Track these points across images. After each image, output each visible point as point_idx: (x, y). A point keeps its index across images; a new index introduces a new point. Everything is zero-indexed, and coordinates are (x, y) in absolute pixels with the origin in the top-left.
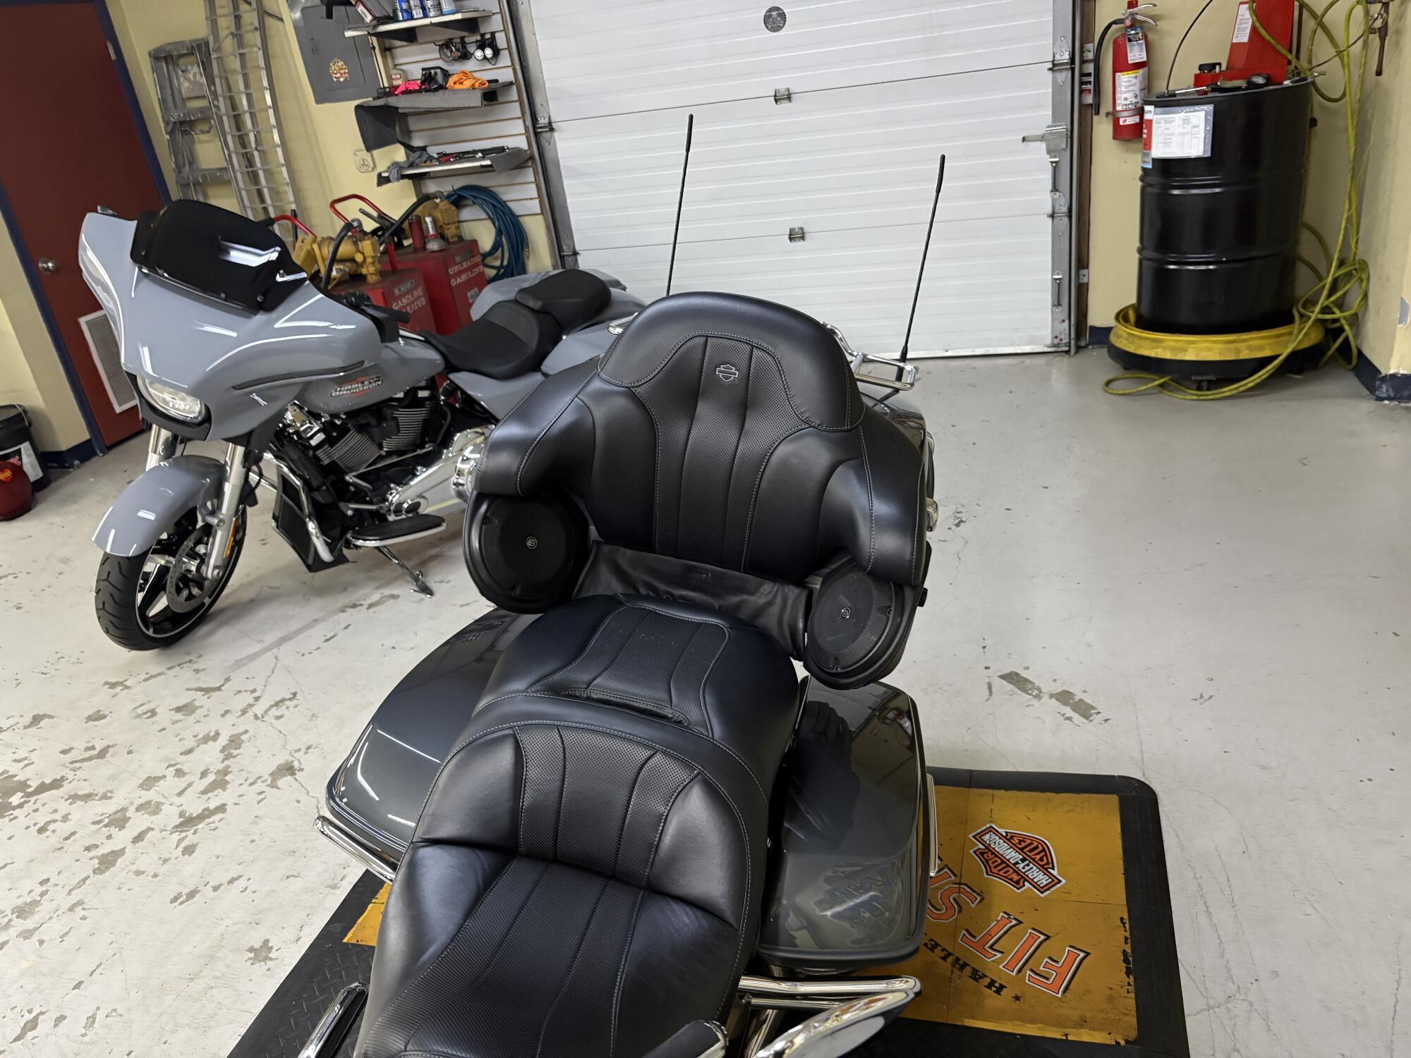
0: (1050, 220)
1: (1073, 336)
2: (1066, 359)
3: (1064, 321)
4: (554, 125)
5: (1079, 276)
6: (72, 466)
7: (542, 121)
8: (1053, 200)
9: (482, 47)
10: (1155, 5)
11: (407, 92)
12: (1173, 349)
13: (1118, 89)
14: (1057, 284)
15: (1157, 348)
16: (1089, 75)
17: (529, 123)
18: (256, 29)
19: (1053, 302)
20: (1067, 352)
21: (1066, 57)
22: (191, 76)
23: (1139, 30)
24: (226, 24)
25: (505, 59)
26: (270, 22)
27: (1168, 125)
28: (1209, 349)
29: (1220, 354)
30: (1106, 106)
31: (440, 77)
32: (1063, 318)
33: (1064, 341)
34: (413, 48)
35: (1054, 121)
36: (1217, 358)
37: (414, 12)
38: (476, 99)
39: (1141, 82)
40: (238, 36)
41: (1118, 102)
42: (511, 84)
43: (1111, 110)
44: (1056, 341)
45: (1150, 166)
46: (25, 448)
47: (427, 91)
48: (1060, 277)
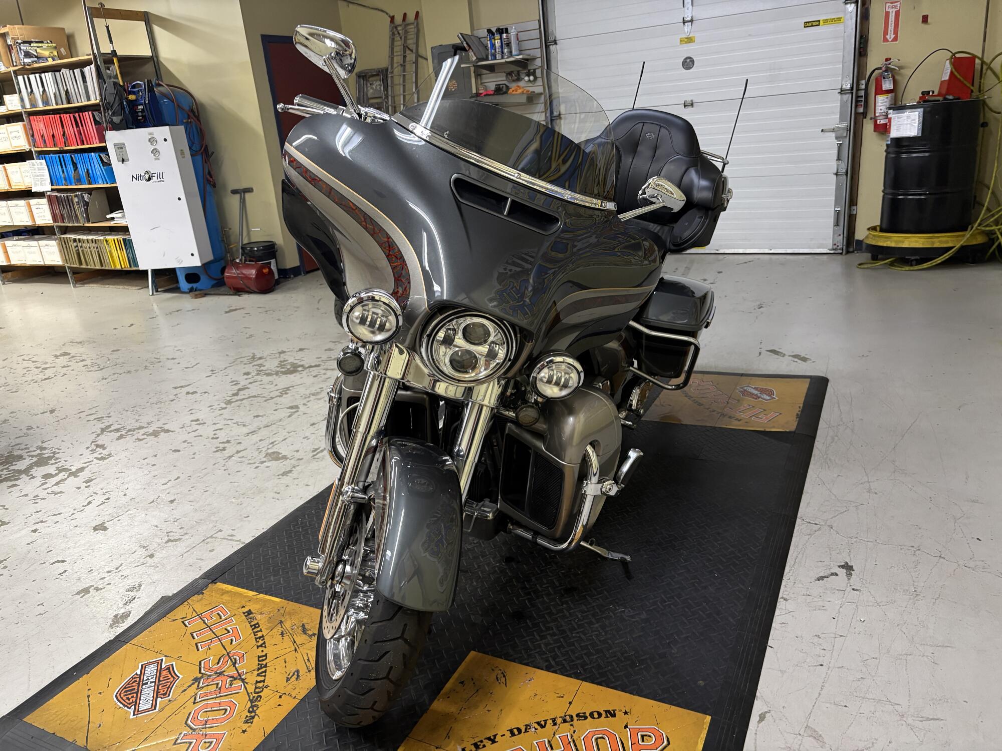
0: (835, 177)
1: (845, 243)
2: (839, 257)
3: (840, 235)
4: (562, 116)
5: (850, 210)
6: (290, 277)
7: (555, 114)
8: (838, 166)
9: (528, 75)
10: (899, 60)
11: (486, 95)
12: (896, 242)
13: (877, 104)
14: (838, 214)
15: (887, 241)
16: (862, 96)
17: (548, 115)
18: (414, 63)
19: (834, 223)
20: (841, 254)
21: (849, 86)
22: (374, 87)
23: (890, 73)
24: (398, 59)
25: (539, 82)
26: (420, 60)
27: (899, 120)
28: (916, 242)
29: (923, 244)
30: (870, 115)
31: (504, 89)
32: (839, 233)
33: (839, 247)
34: (493, 75)
35: (840, 122)
36: (921, 246)
37: (497, 56)
38: (523, 99)
39: (890, 101)
40: (403, 66)
41: (876, 111)
42: (541, 94)
43: (873, 116)
44: (835, 247)
45: (889, 143)
46: (273, 261)
47: (497, 95)
48: (839, 209)
